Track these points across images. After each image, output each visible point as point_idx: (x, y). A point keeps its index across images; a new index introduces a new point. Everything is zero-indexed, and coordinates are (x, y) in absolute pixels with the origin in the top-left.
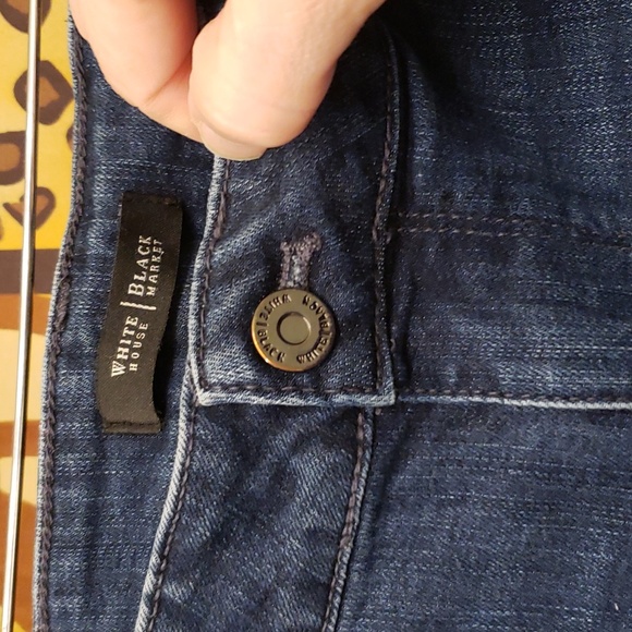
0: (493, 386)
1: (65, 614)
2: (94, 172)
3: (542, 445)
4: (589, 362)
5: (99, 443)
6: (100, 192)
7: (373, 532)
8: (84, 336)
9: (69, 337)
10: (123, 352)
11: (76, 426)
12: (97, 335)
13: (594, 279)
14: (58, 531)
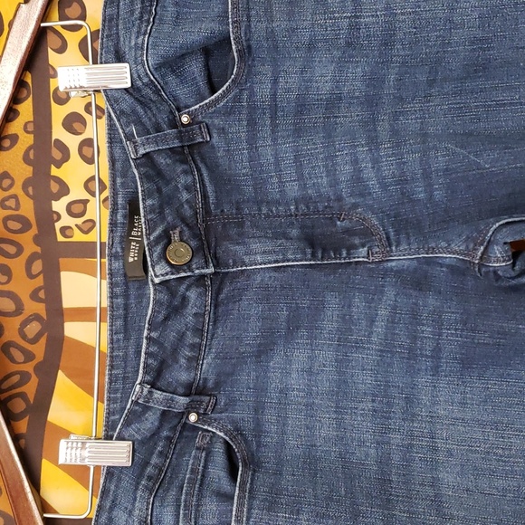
0: (244, 264)
1: (118, 340)
2: (117, 194)
3: (262, 280)
4: (270, 252)
5: (126, 284)
6: (120, 201)
7: (215, 313)
8: (119, 250)
9: (114, 250)
10: (132, 254)
11: (119, 279)
12: (122, 248)
13: (270, 229)
14: (115, 313)
